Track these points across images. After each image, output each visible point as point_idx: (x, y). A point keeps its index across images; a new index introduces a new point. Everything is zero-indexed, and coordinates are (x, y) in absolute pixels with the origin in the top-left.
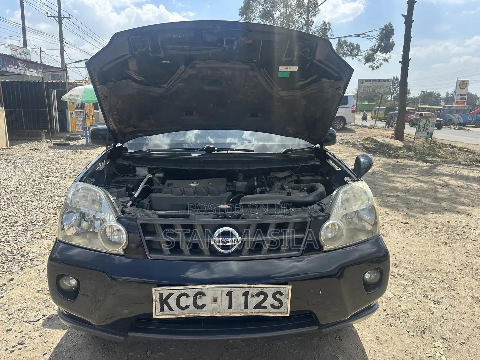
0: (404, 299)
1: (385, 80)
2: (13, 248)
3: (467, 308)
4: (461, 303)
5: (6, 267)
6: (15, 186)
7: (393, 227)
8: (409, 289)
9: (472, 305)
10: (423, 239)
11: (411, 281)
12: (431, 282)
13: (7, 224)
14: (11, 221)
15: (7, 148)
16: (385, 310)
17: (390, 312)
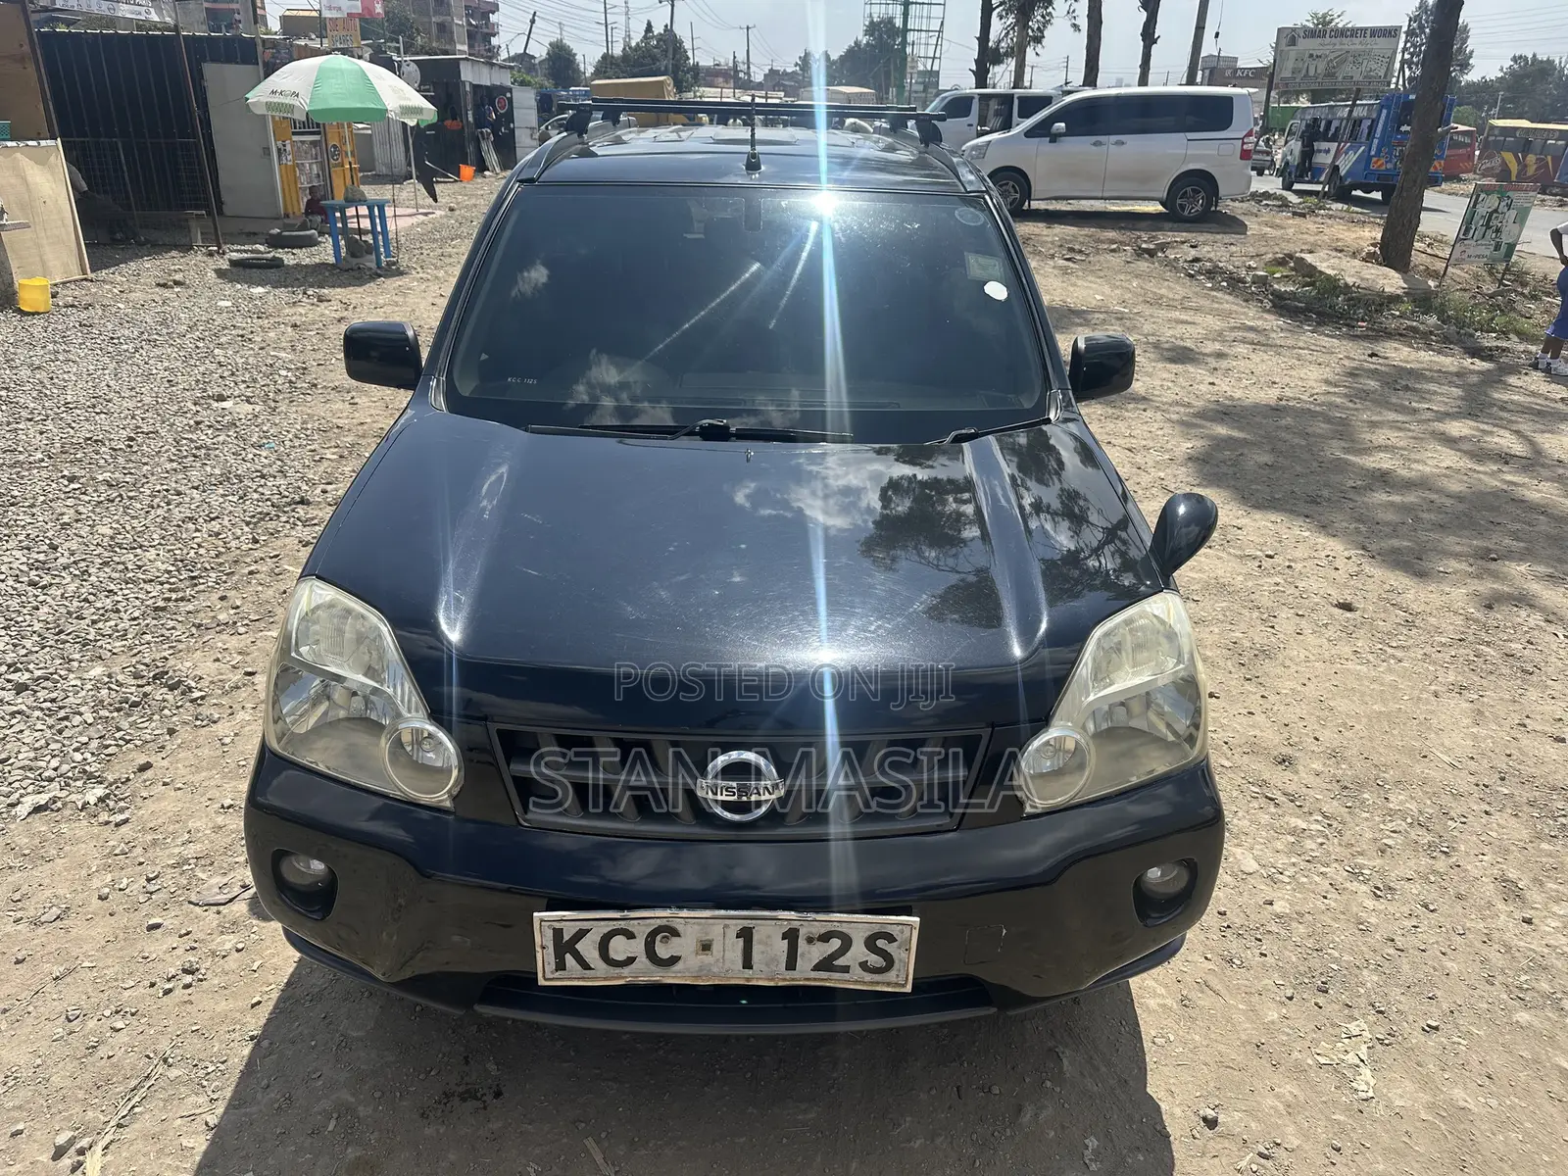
0: (1287, 880)
1: (1376, 32)
2: (137, 658)
3: (1474, 916)
4: (1459, 897)
5: (125, 725)
6: (124, 434)
7: (1303, 623)
8: (1309, 844)
9: (1490, 905)
10: (1390, 670)
11: (1320, 818)
12: (1382, 826)
13: (114, 575)
14: (123, 563)
15: (86, 280)
16: (1224, 914)
17: (1237, 920)
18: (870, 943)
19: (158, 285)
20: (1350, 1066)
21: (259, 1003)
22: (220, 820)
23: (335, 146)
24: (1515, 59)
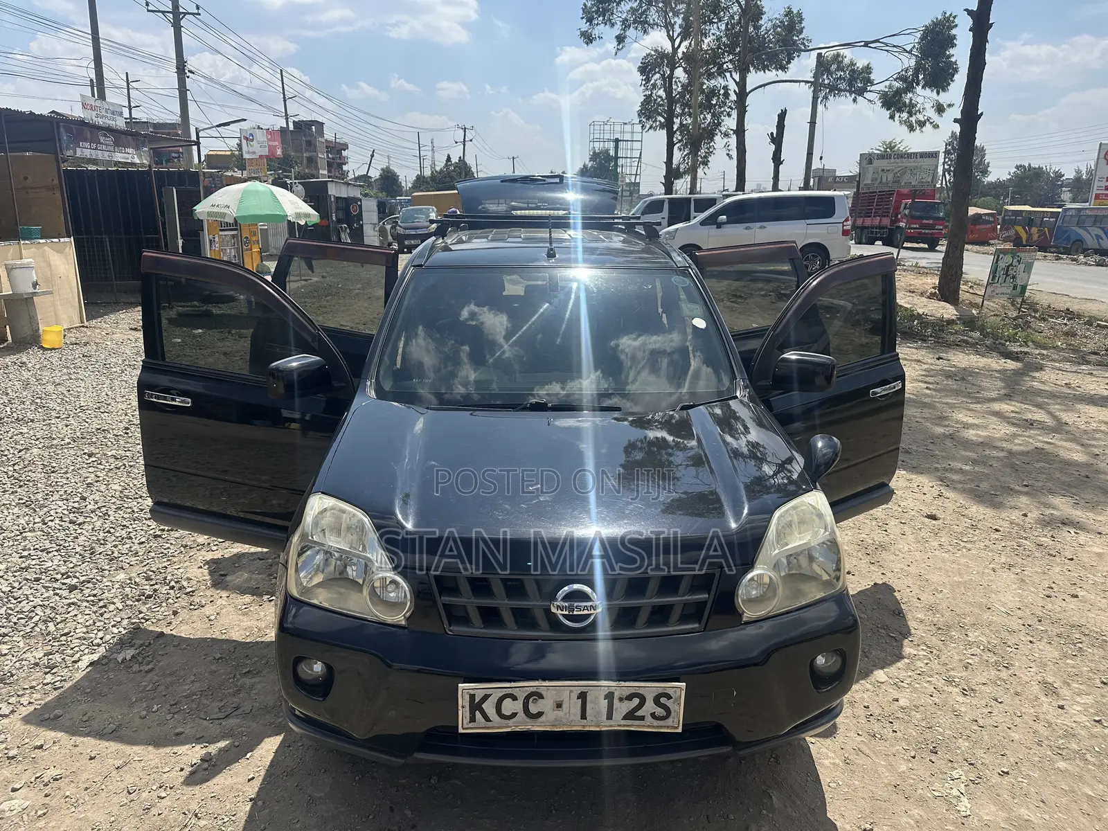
0: (907, 686)
2: (147, 567)
3: (1026, 706)
4: (1017, 694)
6: (122, 425)
7: (906, 528)
8: (919, 664)
9: (1037, 698)
10: (963, 556)
11: (925, 648)
12: (965, 652)
13: (125, 516)
14: (130, 508)
15: (83, 326)
16: (868, 707)
17: (877, 712)
18: (657, 700)
19: (131, 329)
20: (954, 797)
21: (253, 778)
22: (213, 668)
23: (247, 238)
24: (1017, 167)
